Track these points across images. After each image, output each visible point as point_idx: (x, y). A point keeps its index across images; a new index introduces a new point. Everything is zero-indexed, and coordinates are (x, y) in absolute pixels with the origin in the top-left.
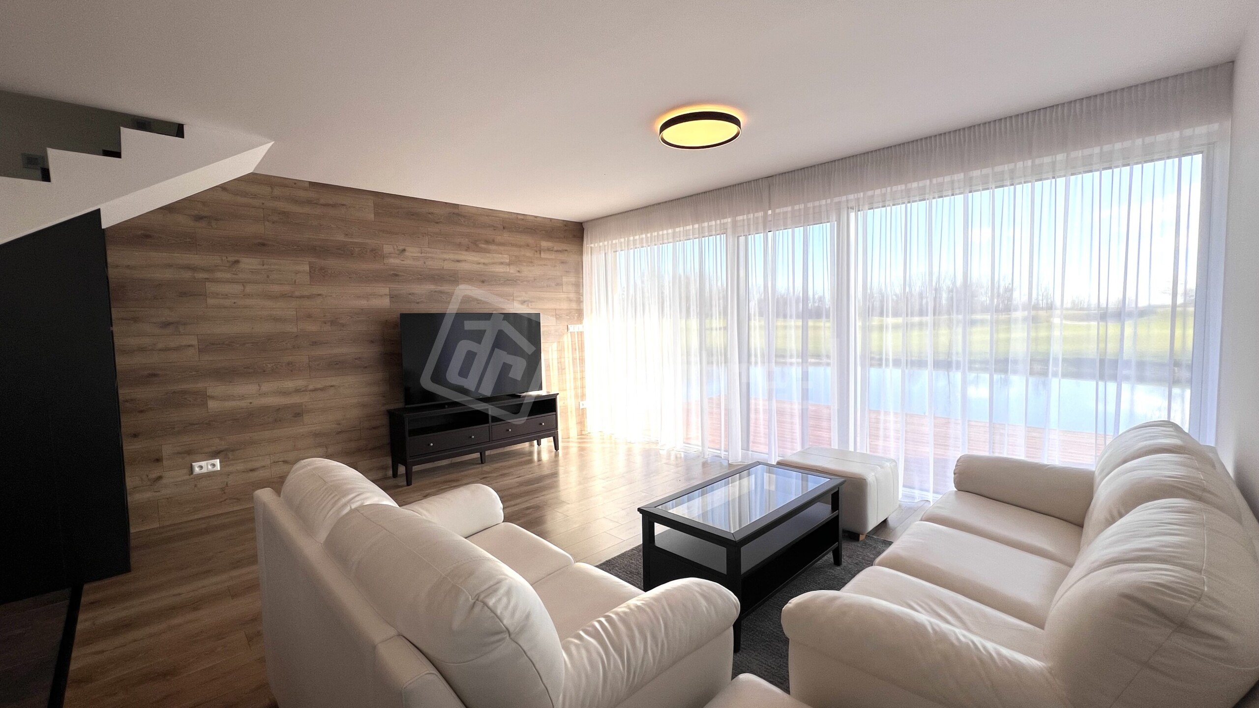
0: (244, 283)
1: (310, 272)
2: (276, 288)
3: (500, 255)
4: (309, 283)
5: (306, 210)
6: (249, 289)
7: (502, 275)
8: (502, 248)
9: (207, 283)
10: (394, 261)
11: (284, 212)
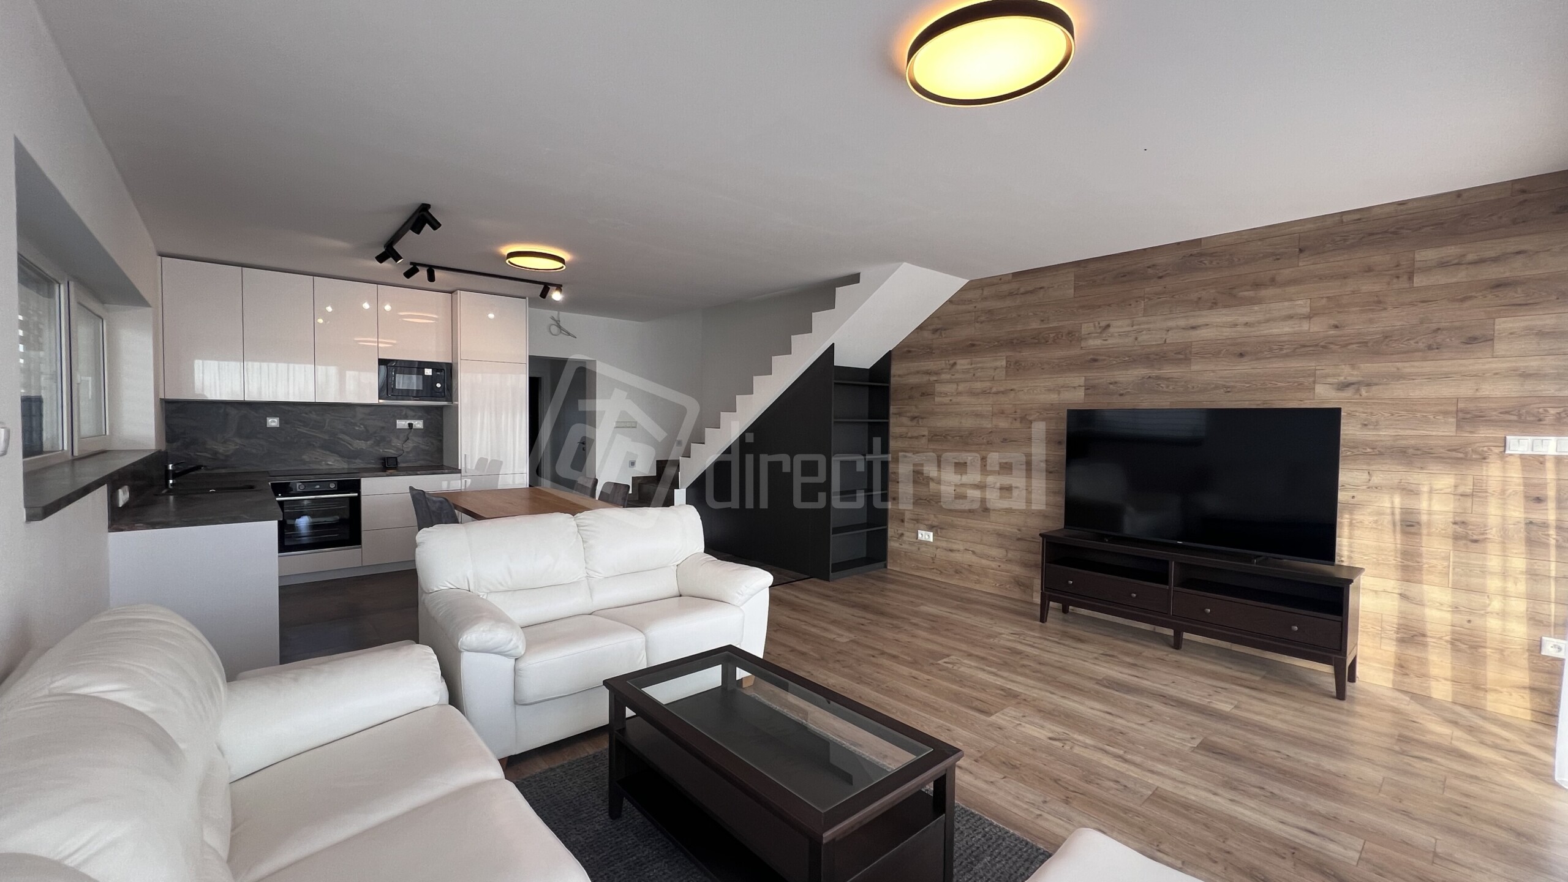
0: (957, 382)
1: (1007, 366)
2: (979, 385)
3: (1286, 304)
4: (1004, 378)
5: (1008, 303)
6: (962, 387)
7: (1285, 338)
8: (1292, 289)
9: (936, 384)
10: (1094, 343)
11: (990, 311)
